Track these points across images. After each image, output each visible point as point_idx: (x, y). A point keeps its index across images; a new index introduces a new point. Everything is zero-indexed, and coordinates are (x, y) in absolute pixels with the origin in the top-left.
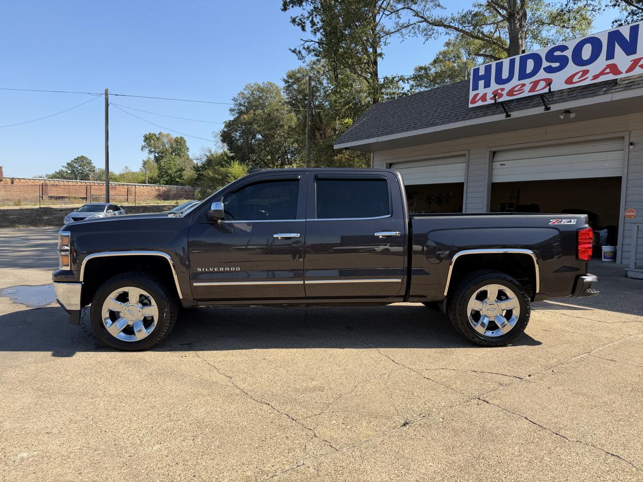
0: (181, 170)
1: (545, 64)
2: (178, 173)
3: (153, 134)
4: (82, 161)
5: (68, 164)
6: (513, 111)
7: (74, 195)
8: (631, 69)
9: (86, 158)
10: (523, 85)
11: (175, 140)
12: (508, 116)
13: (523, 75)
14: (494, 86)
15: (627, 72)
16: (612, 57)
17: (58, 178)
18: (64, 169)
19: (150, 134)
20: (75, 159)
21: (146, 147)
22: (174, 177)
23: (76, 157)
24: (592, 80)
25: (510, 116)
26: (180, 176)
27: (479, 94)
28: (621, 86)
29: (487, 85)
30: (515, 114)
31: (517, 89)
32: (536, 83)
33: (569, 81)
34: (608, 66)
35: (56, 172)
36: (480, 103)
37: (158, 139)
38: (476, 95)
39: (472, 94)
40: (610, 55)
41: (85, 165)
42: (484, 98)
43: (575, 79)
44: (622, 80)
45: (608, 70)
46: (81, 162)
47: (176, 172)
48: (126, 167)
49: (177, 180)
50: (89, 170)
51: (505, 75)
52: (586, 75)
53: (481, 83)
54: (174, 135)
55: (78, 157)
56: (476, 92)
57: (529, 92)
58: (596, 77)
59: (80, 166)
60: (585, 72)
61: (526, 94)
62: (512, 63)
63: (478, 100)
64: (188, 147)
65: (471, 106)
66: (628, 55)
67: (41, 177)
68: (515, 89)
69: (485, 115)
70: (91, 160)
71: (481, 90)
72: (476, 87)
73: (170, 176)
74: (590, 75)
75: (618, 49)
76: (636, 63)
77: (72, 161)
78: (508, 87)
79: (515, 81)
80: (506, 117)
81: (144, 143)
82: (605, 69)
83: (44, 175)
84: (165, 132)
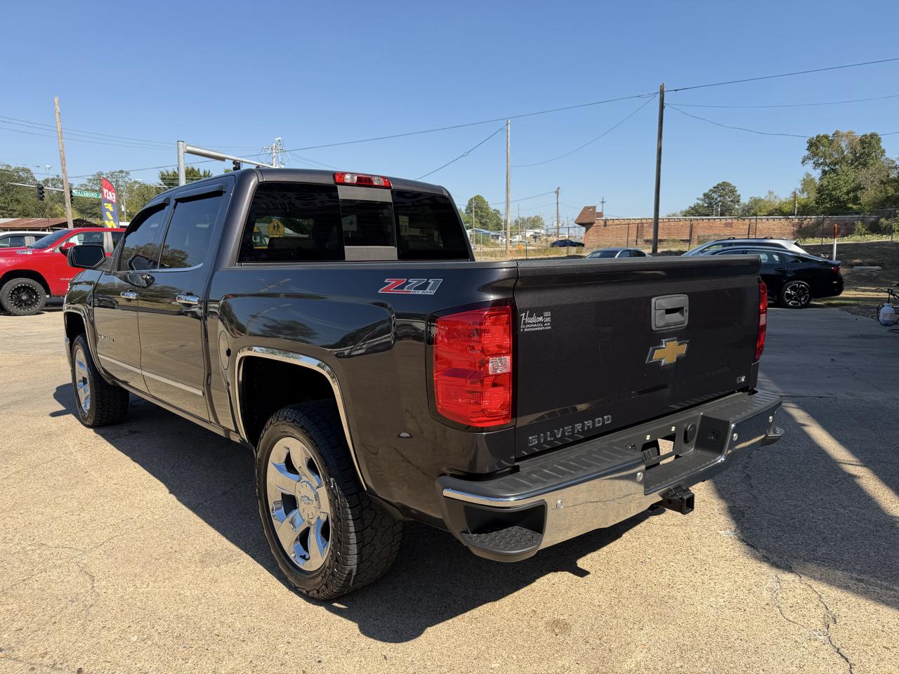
0: (859, 188)
2: (851, 195)
3: (824, 136)
4: (723, 189)
5: (705, 195)
7: (673, 237)
9: (728, 185)
11: (860, 140)
17: (693, 215)
18: (700, 203)
19: (818, 137)
20: (715, 188)
21: (810, 159)
22: (844, 202)
23: (715, 185)
26: (856, 200)
35: (690, 207)
37: (831, 142)
41: (726, 194)
46: (722, 191)
47: (848, 193)
48: (770, 193)
49: (850, 205)
50: (731, 201)
54: (859, 133)
55: (718, 185)
59: (720, 196)
64: (883, 148)
67: (674, 215)
70: (735, 187)
73: (837, 200)
77: (710, 190)
81: (807, 153)
83: (678, 213)
84: (844, 131)
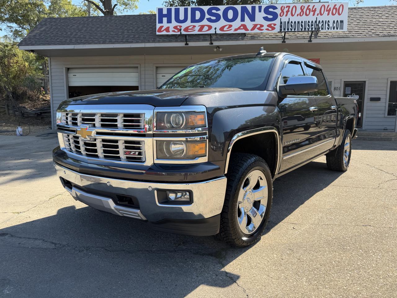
1: (207, 16)
6: (189, 42)
8: (253, 29)
10: (194, 26)
12: (187, 44)
13: (193, 20)
14: (174, 23)
15: (251, 30)
16: (244, 21)
24: (234, 31)
25: (188, 45)
27: (163, 26)
28: (248, 37)
29: (169, 21)
30: (191, 44)
31: (190, 28)
32: (202, 27)
33: (222, 29)
34: (242, 25)
36: (164, 33)
38: (162, 27)
39: (158, 26)
40: (243, 20)
42: (167, 29)
43: (225, 29)
44: (249, 34)
45: (242, 27)
51: (182, 17)
52: (231, 27)
53: (165, 20)
56: (161, 25)
57: (198, 31)
58: (236, 30)
60: (230, 26)
61: (196, 32)
62: (186, 10)
63: (163, 31)
65: (158, 33)
66: (251, 21)
68: (189, 28)
69: (170, 41)
71: (165, 24)
72: (161, 21)
74: (233, 28)
75: (246, 17)
76: (255, 26)
78: (184, 25)
79: (188, 23)
80: (185, 45)
82: (240, 27)
